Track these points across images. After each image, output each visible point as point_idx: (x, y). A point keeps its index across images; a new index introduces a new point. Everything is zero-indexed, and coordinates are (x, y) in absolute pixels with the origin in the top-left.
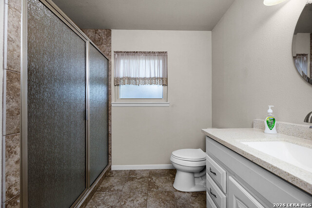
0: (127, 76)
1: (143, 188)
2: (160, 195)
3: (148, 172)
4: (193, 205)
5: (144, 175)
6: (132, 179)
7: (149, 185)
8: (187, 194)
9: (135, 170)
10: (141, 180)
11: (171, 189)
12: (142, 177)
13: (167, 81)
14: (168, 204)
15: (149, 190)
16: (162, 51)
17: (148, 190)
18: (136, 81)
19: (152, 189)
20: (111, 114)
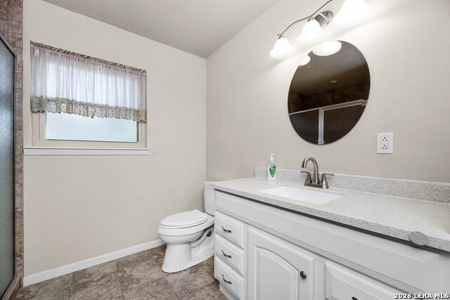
0: (65, 97)
1: (112, 291)
2: (146, 288)
3: (114, 264)
4: (195, 283)
5: (108, 271)
6: (85, 285)
7: (122, 282)
8: (184, 273)
9: (84, 270)
10: (104, 280)
11: (161, 275)
12: (105, 276)
13: (146, 115)
14: (161, 296)
15: (125, 289)
16: (138, 68)
17: (123, 290)
18: (87, 108)
19: (130, 286)
20: (21, 171)
